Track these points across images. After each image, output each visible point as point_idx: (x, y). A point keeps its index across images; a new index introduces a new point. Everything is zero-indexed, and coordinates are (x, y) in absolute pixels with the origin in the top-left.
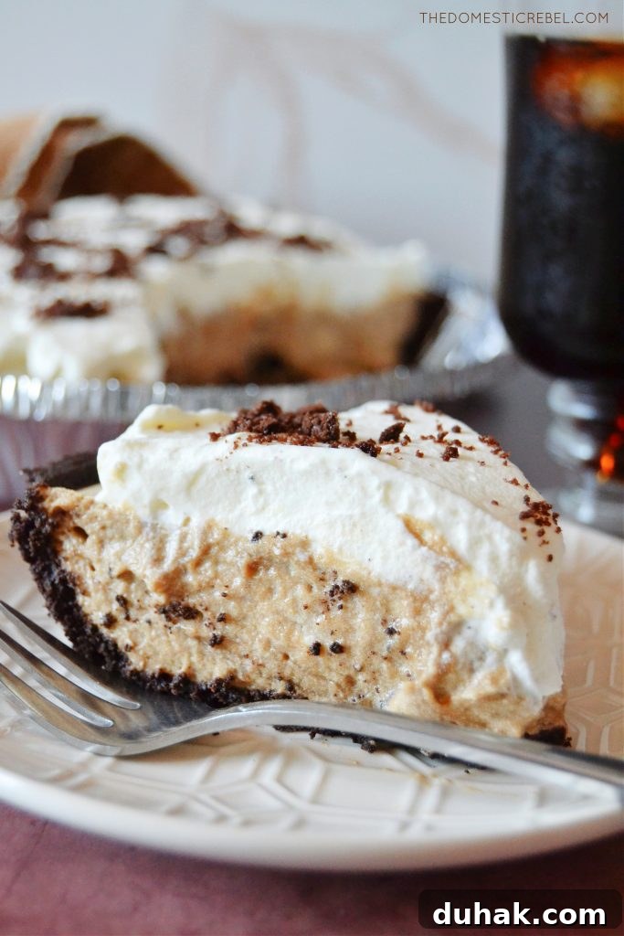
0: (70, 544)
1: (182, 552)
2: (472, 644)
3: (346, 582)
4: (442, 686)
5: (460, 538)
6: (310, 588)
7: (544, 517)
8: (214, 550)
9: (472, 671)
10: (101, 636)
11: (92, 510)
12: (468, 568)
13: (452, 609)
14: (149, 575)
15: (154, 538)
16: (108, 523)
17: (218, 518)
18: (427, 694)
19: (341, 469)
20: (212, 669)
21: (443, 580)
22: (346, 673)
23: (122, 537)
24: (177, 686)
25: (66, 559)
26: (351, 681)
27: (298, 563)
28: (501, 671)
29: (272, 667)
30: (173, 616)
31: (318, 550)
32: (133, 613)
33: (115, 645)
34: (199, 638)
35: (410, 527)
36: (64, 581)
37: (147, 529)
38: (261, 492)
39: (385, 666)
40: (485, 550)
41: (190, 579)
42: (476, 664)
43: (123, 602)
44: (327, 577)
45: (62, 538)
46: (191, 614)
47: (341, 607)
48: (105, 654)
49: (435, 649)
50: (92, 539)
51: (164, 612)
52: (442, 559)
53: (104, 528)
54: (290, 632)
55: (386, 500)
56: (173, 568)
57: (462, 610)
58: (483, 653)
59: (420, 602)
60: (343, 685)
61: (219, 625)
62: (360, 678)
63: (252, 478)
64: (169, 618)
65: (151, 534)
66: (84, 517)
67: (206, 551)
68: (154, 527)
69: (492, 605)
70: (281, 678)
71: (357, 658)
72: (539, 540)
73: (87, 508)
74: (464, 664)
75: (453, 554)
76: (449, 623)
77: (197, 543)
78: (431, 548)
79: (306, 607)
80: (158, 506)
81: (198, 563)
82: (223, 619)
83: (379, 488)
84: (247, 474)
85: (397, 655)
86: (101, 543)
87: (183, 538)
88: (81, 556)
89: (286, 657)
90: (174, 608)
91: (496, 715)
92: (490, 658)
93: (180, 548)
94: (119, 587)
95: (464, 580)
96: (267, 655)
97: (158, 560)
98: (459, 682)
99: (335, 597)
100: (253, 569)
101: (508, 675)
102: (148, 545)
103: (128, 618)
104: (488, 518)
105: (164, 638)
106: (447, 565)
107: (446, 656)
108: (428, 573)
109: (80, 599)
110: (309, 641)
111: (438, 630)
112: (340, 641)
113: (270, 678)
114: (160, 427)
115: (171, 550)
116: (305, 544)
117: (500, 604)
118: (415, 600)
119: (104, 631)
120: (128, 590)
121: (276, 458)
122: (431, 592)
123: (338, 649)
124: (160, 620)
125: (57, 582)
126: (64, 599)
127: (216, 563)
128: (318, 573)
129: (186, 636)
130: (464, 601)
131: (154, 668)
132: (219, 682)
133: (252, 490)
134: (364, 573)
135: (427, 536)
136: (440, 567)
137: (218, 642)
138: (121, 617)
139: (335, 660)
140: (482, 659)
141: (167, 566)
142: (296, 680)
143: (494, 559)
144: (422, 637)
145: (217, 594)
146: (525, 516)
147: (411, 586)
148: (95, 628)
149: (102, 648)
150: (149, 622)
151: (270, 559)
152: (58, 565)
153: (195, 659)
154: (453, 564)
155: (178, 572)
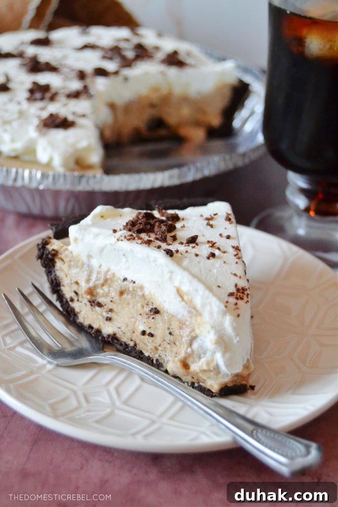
0: (58, 264)
1: (98, 279)
2: (201, 347)
3: (156, 308)
4: (187, 361)
5: (198, 302)
6: (143, 307)
7: (241, 295)
8: (109, 282)
9: (200, 358)
10: (69, 304)
11: (66, 252)
12: (201, 315)
13: (193, 330)
14: (84, 286)
15: (88, 270)
16: (72, 260)
17: (111, 268)
18: (179, 365)
19: (154, 261)
20: (108, 329)
21: (191, 317)
22: (155, 345)
23: (77, 267)
24: (94, 333)
25: (57, 270)
26: (156, 349)
27: (138, 295)
28: (212, 360)
29: (129, 335)
30: (93, 304)
31: (147, 293)
32: (80, 299)
33: (74, 310)
34: (103, 316)
35: (179, 292)
36: (56, 279)
37: (86, 266)
38: (127, 261)
39: (168, 346)
40: (208, 308)
41: (100, 291)
42: (202, 355)
43: (76, 293)
44: (149, 304)
45: (56, 260)
46: (100, 305)
47: (153, 318)
48: (70, 312)
49: (185, 347)
50: (66, 265)
51: (90, 302)
52: (190, 309)
53: (70, 261)
54: (135, 322)
55: (171, 278)
56: (93, 285)
57: (198, 332)
58: (206, 351)
59: (182, 324)
60: (154, 350)
61: (110, 313)
62: (160, 348)
63: (124, 255)
64: (91, 305)
65: (87, 269)
66: (64, 255)
67: (106, 281)
68: (88, 266)
69: (209, 332)
70: (132, 340)
71: (158, 340)
72: (235, 307)
73: (64, 251)
74: (197, 355)
75: (195, 308)
76: (192, 337)
77: (102, 277)
78: (186, 303)
79: (140, 315)
80: (89, 257)
81: (103, 285)
82: (111, 310)
83: (168, 273)
84: (122, 253)
85: (173, 344)
86: (70, 267)
87: (99, 273)
88: (62, 270)
89: (134, 332)
90: (93, 302)
91: (209, 378)
92: (209, 354)
93: (97, 277)
94: (75, 287)
95: (199, 319)
96: (127, 329)
97: (88, 281)
98: (194, 362)
99: (152, 313)
100: (121, 293)
101: (215, 363)
102: (85, 273)
103: (78, 300)
104: (211, 295)
105: (91, 312)
106: (192, 312)
107: (189, 350)
108: (186, 313)
109: (62, 288)
110: (141, 328)
111: (187, 339)
112: (152, 332)
113: (128, 339)
114: (102, 217)
115: (94, 278)
116: (142, 288)
117: (212, 332)
118: (180, 323)
119: (70, 303)
120: (78, 289)
121: (131, 249)
122: (186, 321)
123: (151, 335)
124: (88, 304)
125: (53, 279)
126: (56, 286)
127: (110, 286)
128: (146, 301)
129: (98, 314)
130: (199, 328)
131: (86, 323)
132: (109, 336)
133: (124, 259)
134: (162, 307)
135: (185, 298)
136: (190, 312)
137: (109, 319)
138: (76, 298)
139: (150, 339)
140: (205, 354)
141: (91, 284)
142: (137, 342)
143: (211, 313)
144: (181, 340)
145: (109, 300)
146: (231, 294)
147: (179, 317)
148: (67, 302)
149: (69, 309)
150: (86, 304)
151: (129, 290)
152: (54, 272)
153: (101, 323)
154: (195, 312)
155: (95, 287)
